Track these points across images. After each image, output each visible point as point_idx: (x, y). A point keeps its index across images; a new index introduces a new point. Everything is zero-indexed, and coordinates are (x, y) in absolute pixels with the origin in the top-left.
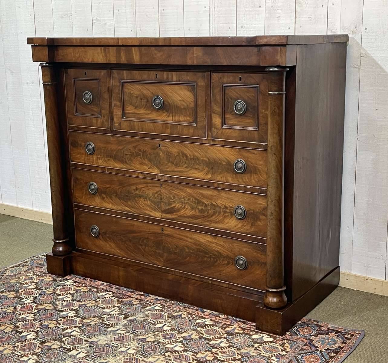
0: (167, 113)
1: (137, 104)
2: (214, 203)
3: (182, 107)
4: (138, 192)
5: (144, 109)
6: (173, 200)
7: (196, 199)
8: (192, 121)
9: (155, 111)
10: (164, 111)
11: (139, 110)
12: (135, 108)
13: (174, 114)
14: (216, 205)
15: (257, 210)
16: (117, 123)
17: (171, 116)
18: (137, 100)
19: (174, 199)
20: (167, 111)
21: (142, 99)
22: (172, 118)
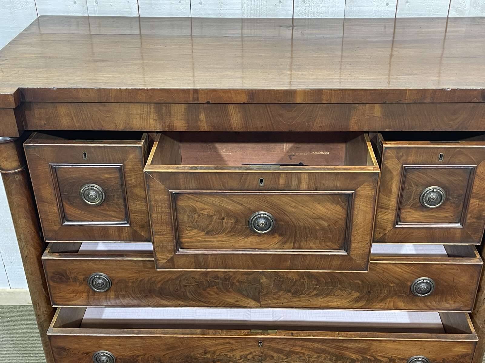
0: (280, 238)
1: (211, 226)
2: (369, 357)
3: (317, 228)
4: (209, 356)
5: (227, 234)
6: (285, 359)
7: (332, 354)
8: (337, 247)
9: (254, 235)
10: (276, 235)
11: (216, 236)
12: (207, 233)
13: (297, 239)
14: (373, 359)
15: (451, 359)
16: (163, 259)
17: (291, 243)
18: (211, 221)
19: (287, 358)
20: (281, 235)
21: (223, 219)
22: (292, 244)
